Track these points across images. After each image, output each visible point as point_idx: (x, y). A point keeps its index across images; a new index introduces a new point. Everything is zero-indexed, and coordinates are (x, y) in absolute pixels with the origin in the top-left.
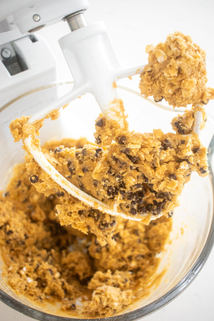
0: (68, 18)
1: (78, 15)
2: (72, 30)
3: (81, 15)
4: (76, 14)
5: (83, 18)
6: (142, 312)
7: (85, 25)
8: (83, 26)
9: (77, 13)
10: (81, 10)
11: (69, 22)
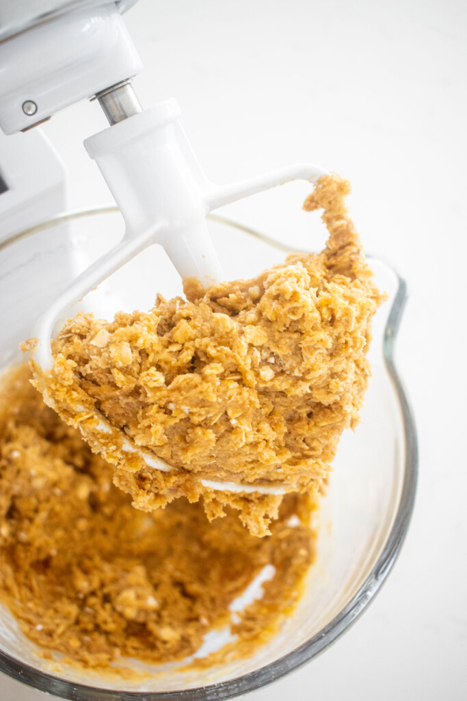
0: (101, 96)
1: (121, 89)
2: (113, 122)
3: (128, 86)
4: (116, 87)
5: (132, 96)
6: (253, 681)
7: (139, 109)
8: (134, 113)
9: (121, 85)
10: (127, 79)
11: (103, 103)
